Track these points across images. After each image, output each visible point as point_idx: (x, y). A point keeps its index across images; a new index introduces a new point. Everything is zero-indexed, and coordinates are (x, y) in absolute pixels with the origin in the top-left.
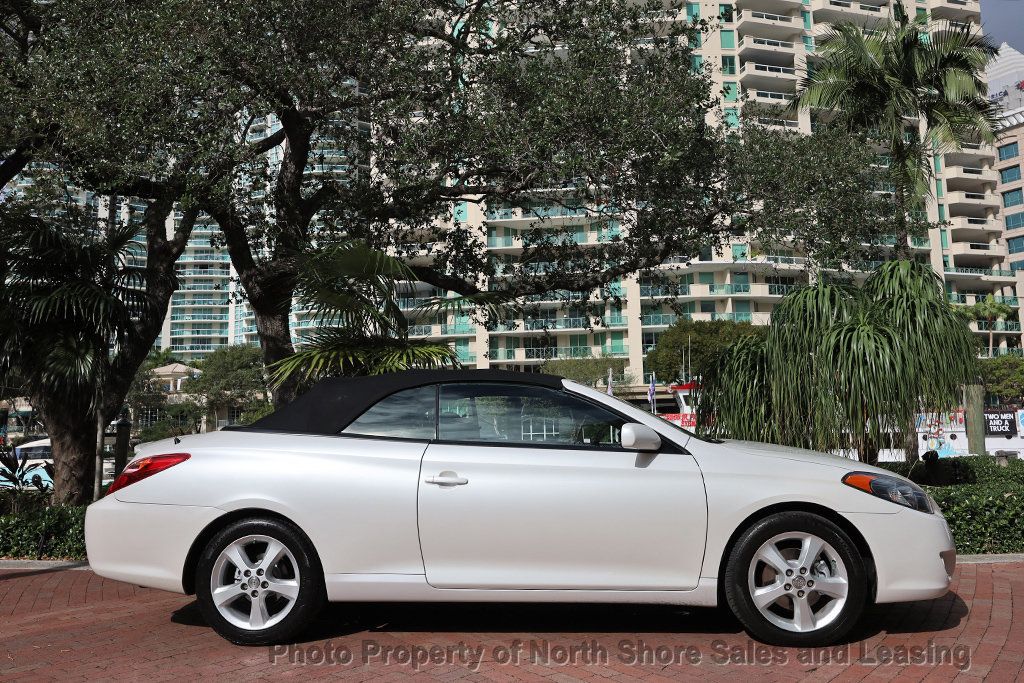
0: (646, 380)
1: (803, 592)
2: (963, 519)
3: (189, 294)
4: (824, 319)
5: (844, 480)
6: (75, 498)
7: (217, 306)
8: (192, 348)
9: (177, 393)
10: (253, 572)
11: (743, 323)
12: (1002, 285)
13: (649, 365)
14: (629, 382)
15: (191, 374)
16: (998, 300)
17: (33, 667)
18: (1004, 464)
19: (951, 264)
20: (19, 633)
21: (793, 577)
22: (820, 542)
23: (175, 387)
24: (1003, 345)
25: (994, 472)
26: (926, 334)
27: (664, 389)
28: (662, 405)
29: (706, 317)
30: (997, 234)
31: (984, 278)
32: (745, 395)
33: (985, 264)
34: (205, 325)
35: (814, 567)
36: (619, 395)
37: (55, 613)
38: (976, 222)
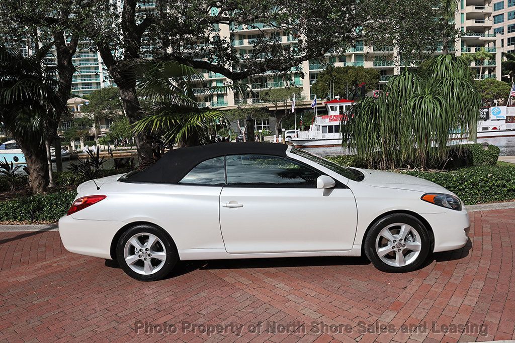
0: (312, 98)
1: (400, 249)
2: (469, 188)
3: (77, 60)
4: (408, 92)
5: (422, 198)
6: (42, 185)
7: (93, 65)
8: (83, 88)
9: (78, 112)
10: (144, 249)
11: (360, 67)
12: (489, 41)
13: (313, 91)
14: (303, 99)
15: (84, 103)
16: (486, 50)
17: (47, 299)
18: (486, 149)
19: (465, 32)
20: (35, 276)
21: (396, 243)
22: (409, 227)
23: (77, 109)
24: (487, 72)
25: (481, 153)
26: (458, 99)
27: (320, 102)
28: (319, 110)
29: (341, 65)
30: (489, 15)
31: (481, 38)
32: (367, 128)
33: (481, 31)
34: (87, 76)
35: (406, 238)
36: (298, 105)
37: (49, 262)
38: (479, 8)
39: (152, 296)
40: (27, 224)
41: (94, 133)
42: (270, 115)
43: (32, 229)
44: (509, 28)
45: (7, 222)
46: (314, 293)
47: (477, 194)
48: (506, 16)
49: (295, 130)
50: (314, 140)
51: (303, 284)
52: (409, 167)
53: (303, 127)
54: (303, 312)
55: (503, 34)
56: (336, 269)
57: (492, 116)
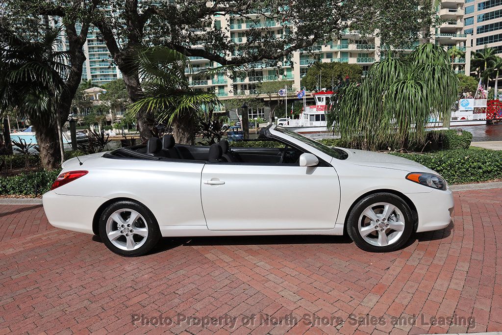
0: (302, 90)
1: (383, 229)
2: (446, 169)
4: (391, 77)
5: (406, 178)
6: (51, 162)
8: (101, 79)
9: (97, 100)
10: (126, 225)
11: (344, 63)
12: (460, 41)
13: (303, 83)
14: (294, 91)
15: (102, 92)
16: (458, 49)
17: (27, 273)
18: (460, 134)
19: (439, 32)
20: (22, 249)
21: (379, 223)
22: (393, 207)
23: (96, 98)
24: (457, 69)
25: (455, 138)
26: (439, 84)
27: (309, 94)
28: (308, 101)
29: (328, 61)
30: (460, 17)
31: (453, 38)
32: (350, 112)
33: (453, 32)
34: (106, 69)
35: (389, 218)
36: (290, 97)
37: (40, 235)
38: (452, 11)
39: (131, 273)
40: (31, 198)
41: (111, 119)
42: (264, 104)
43: (33, 202)
44: (478, 30)
45: (14, 196)
46: (295, 273)
47: (454, 175)
48: (475, 19)
49: (286, 118)
50: (302, 127)
51: (284, 263)
52: (390, 149)
53: (293, 116)
54: (282, 293)
55: (472, 35)
56: (318, 248)
57: (461, 108)
